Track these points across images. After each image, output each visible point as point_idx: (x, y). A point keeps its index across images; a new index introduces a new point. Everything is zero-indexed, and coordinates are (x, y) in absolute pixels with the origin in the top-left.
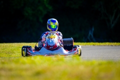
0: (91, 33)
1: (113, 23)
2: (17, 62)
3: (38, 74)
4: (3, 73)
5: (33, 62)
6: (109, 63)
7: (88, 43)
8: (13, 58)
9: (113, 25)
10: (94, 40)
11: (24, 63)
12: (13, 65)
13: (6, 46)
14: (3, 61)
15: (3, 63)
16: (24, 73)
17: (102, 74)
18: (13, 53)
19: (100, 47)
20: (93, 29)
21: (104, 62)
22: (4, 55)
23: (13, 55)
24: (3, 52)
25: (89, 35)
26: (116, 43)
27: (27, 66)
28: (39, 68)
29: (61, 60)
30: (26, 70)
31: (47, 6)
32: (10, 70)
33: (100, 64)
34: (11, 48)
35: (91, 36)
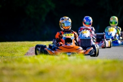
2: (20, 61)
4: (5, 72)
5: (36, 62)
11: (27, 62)
12: (16, 65)
13: (8, 45)
14: (6, 60)
16: (27, 73)
18: (16, 52)
20: (98, 27)
22: (7, 54)
23: (16, 55)
24: (6, 51)
27: (30, 65)
28: (42, 68)
29: (65, 59)
30: (29, 69)
31: (50, 3)
32: (13, 69)
34: (13, 47)
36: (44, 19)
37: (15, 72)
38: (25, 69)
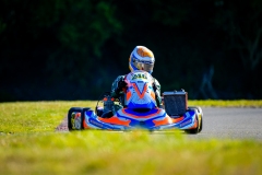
0: (206, 81)
1: (254, 58)
2: (46, 142)
3: (91, 168)
4: (14, 167)
5: (80, 144)
6: (247, 145)
7: (201, 102)
9: (254, 62)
10: (214, 94)
11: (60, 146)
12: (37, 151)
13: (21, 109)
14: (15, 141)
15: (15, 146)
16: (60, 168)
18: (37, 123)
20: (212, 71)
21: (237, 142)
22: (16, 128)
23: (37, 129)
24: (15, 121)
25: (203, 84)
27: (67, 152)
28: (93, 158)
29: (142, 138)
30: (66, 160)
31: (111, 20)
32: (31, 161)
33: (226, 148)
34: (32, 113)
35: (206, 86)
38: (57, 160)
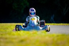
0: (52, 18)
1: (65, 12)
2: (10, 34)
3: (22, 41)
4: (2, 40)
5: (19, 34)
6: (63, 35)
7: (51, 24)
8: (7, 32)
9: (65, 14)
10: (54, 22)
11: (14, 35)
12: (8, 36)
13: (3, 25)
14: (2, 33)
15: (2, 35)
16: (14, 41)
17: (59, 42)
19: (58, 26)
22: (2, 30)
23: (8, 30)
24: (2, 28)
25: (51, 19)
26: (66, 24)
29: (35, 33)
30: (15, 39)
32: (6, 39)
33: (58, 36)
34: (6, 26)
35: (52, 19)
36: (22, 11)
37: (7, 40)
38: (13, 39)
